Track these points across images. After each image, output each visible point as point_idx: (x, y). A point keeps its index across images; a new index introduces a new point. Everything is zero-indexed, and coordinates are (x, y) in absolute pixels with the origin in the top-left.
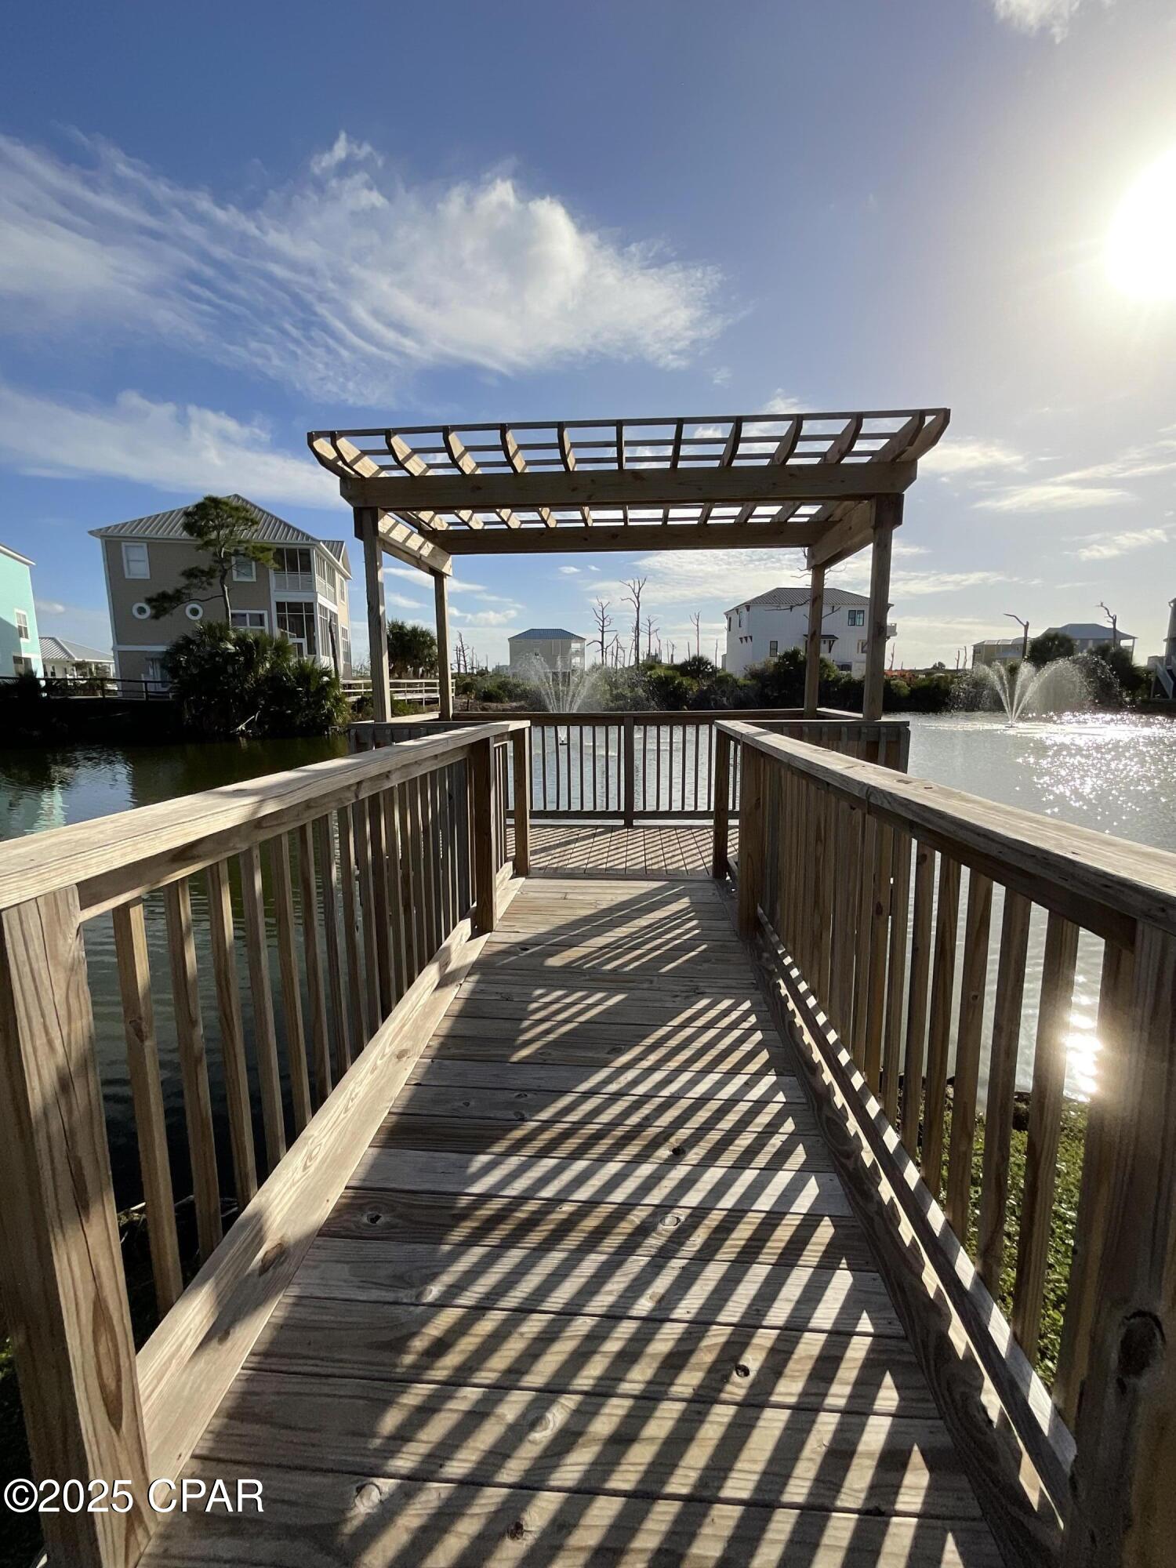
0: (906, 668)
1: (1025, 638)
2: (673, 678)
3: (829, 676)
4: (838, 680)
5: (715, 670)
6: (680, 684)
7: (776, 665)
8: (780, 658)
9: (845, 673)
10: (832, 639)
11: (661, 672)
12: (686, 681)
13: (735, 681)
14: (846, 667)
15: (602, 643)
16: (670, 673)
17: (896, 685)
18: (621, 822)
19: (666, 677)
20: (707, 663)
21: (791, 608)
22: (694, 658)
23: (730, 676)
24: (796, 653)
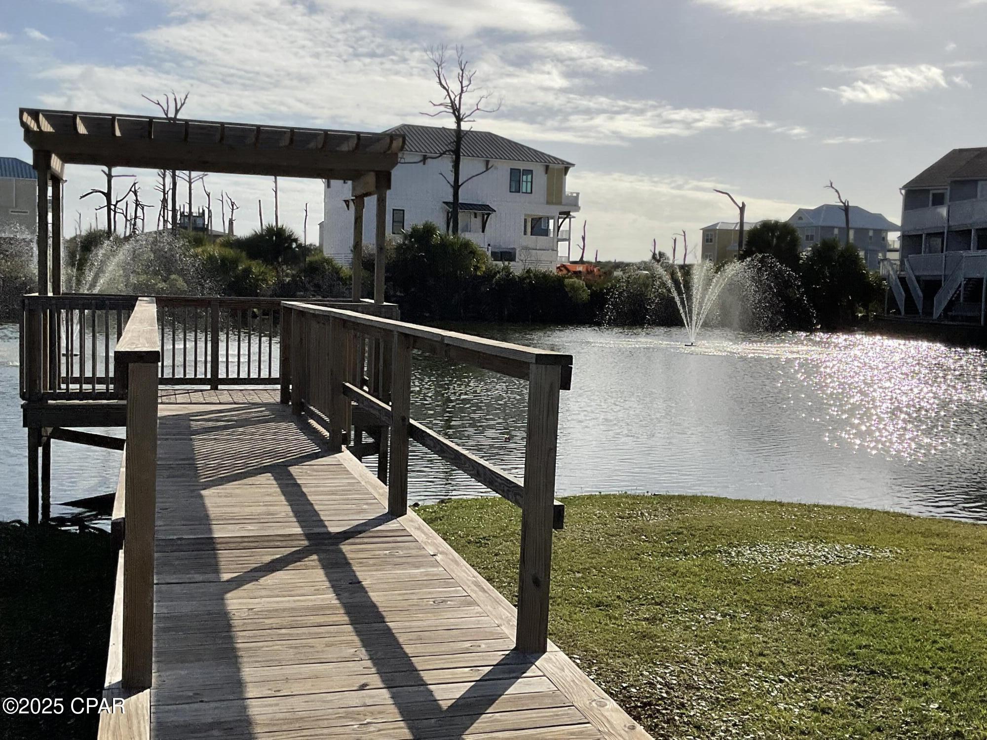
0: (602, 259)
1: (742, 223)
2: (235, 262)
3: (477, 268)
4: (490, 275)
5: (306, 250)
6: (247, 271)
7: (399, 247)
8: (405, 237)
9: (500, 264)
10: (484, 211)
11: (215, 251)
12: (256, 267)
13: (337, 271)
14: (508, 255)
15: (108, 195)
16: (230, 253)
17: (572, 286)
18: (208, 387)
19: (224, 259)
20: (291, 239)
21: (424, 159)
22: (270, 230)
23: (329, 261)
24: (429, 230)
